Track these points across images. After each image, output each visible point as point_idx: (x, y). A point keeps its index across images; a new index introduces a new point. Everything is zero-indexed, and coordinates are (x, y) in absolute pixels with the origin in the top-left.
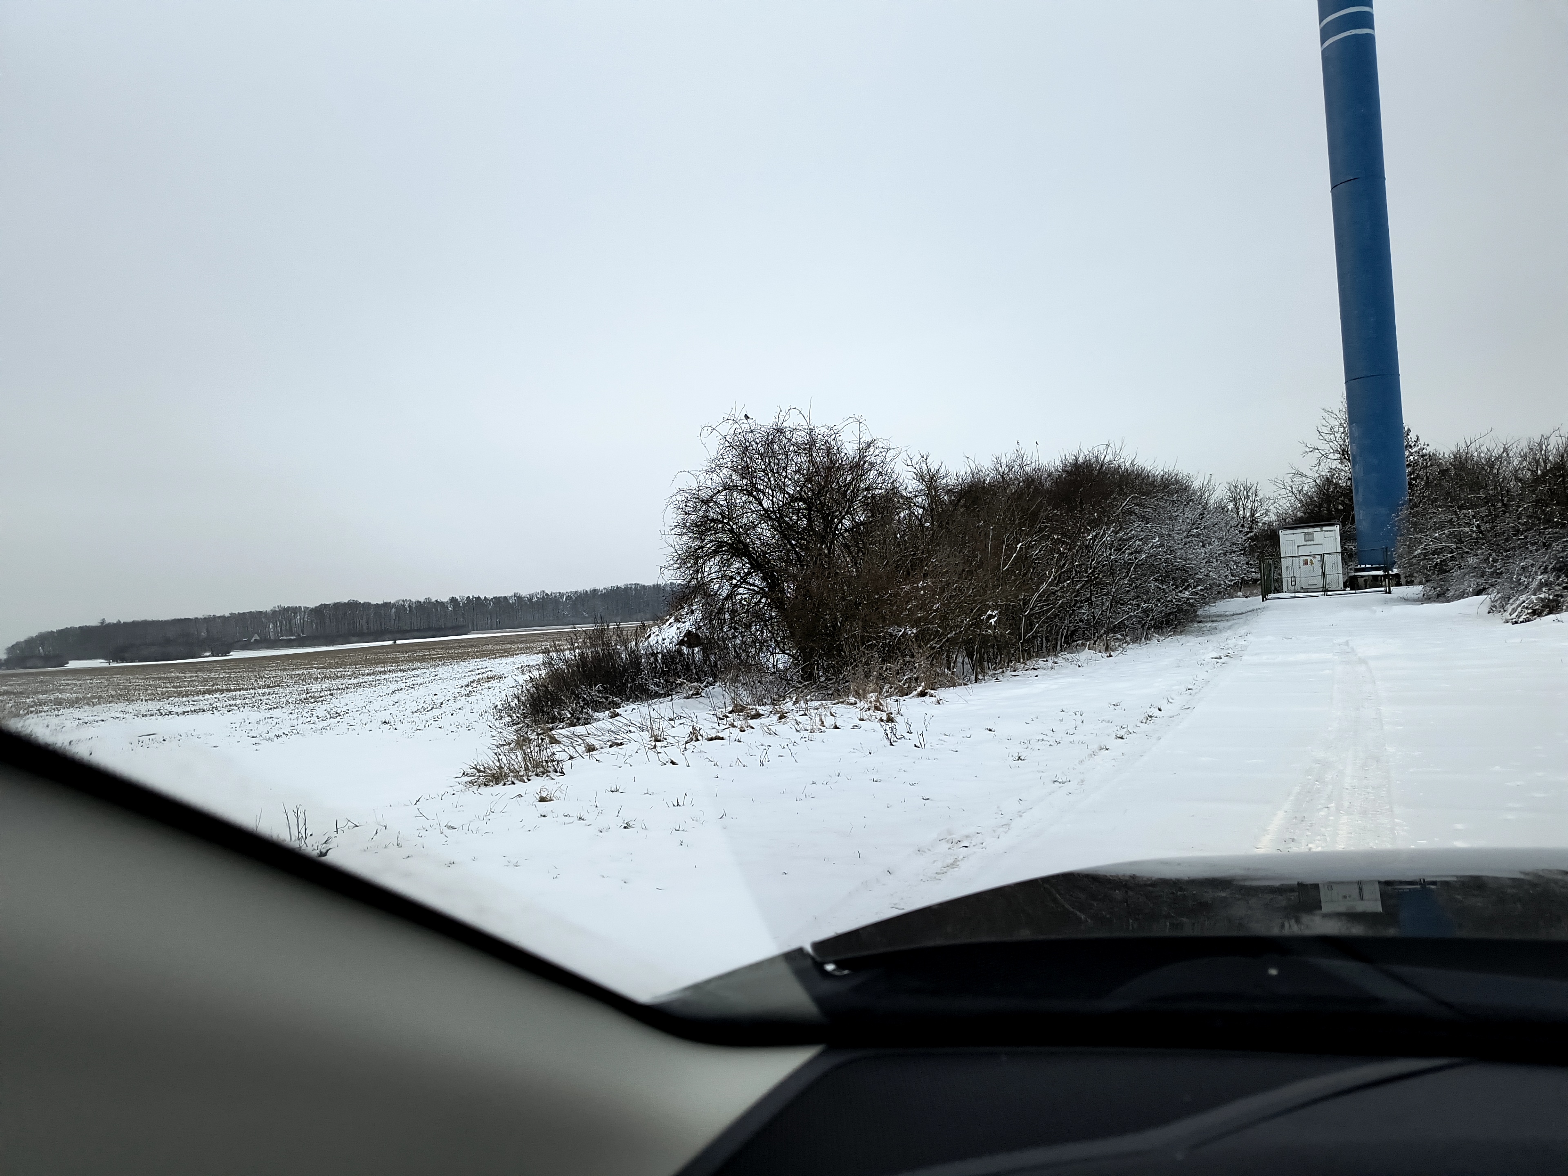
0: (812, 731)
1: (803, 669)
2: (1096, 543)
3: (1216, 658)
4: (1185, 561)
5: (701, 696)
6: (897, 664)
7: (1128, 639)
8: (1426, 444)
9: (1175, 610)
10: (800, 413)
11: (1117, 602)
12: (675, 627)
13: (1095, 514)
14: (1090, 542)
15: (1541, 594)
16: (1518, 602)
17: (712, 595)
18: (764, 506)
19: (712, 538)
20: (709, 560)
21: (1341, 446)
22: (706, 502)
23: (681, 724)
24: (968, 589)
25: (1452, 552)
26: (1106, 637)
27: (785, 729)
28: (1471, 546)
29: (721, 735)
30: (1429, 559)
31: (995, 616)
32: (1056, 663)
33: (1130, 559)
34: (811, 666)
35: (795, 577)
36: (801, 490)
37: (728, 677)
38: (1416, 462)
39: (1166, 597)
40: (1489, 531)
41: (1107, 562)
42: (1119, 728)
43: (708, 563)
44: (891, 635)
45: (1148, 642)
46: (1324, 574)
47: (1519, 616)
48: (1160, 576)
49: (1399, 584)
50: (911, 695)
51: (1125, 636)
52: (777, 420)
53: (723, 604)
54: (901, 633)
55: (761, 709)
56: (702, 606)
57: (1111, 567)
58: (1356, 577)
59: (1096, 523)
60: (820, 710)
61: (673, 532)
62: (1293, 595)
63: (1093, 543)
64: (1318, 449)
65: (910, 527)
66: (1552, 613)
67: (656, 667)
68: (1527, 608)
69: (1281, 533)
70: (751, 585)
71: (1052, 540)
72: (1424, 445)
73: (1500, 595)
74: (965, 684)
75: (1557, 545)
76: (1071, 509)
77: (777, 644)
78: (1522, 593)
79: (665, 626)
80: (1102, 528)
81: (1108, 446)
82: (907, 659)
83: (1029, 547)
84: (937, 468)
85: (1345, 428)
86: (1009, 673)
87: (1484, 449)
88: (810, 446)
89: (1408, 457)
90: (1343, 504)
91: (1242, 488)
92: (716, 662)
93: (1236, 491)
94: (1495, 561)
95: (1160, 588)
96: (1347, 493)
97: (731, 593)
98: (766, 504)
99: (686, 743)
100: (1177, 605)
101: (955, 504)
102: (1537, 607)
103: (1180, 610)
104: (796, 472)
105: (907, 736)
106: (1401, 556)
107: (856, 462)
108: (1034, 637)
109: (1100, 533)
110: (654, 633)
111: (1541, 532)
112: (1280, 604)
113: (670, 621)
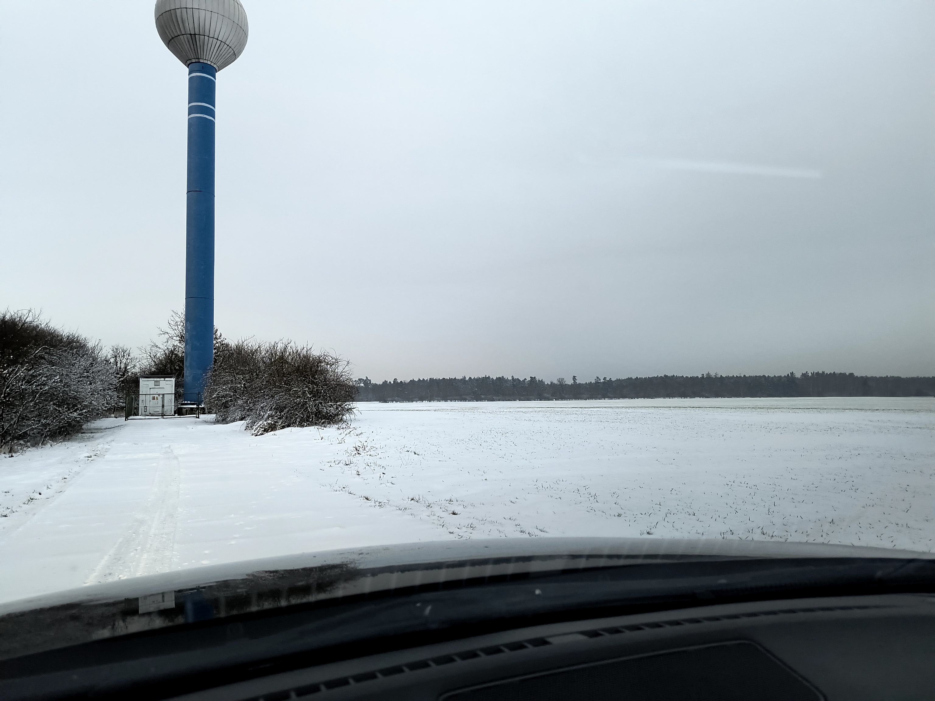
2: (11, 376)
3: (88, 457)
4: (77, 392)
7: (29, 444)
8: (225, 338)
9: (66, 425)
11: (23, 418)
13: (13, 356)
14: (6, 375)
15: (268, 421)
16: (258, 425)
21: (180, 333)
25: (231, 397)
26: (11, 443)
28: (240, 394)
30: (220, 400)
33: (37, 389)
38: (219, 347)
39: (61, 416)
40: (249, 387)
41: (19, 390)
42: (5, 508)
45: (43, 446)
46: (163, 406)
47: (258, 432)
48: (58, 402)
49: (204, 413)
51: (26, 442)
57: (21, 394)
58: (181, 408)
59: (14, 363)
62: (144, 417)
63: (9, 376)
64: (167, 333)
66: (272, 431)
68: (262, 428)
69: (141, 380)
72: (224, 339)
73: (250, 421)
75: (277, 397)
78: (260, 420)
80: (17, 366)
81: (30, 311)
85: (183, 323)
87: (250, 345)
89: (215, 344)
90: (179, 366)
91: (121, 350)
93: (117, 351)
94: (250, 403)
95: (57, 410)
96: (181, 360)
100: (68, 422)
102: (266, 428)
103: (69, 424)
106: (205, 398)
109: (15, 369)
111: (271, 390)
112: (135, 422)
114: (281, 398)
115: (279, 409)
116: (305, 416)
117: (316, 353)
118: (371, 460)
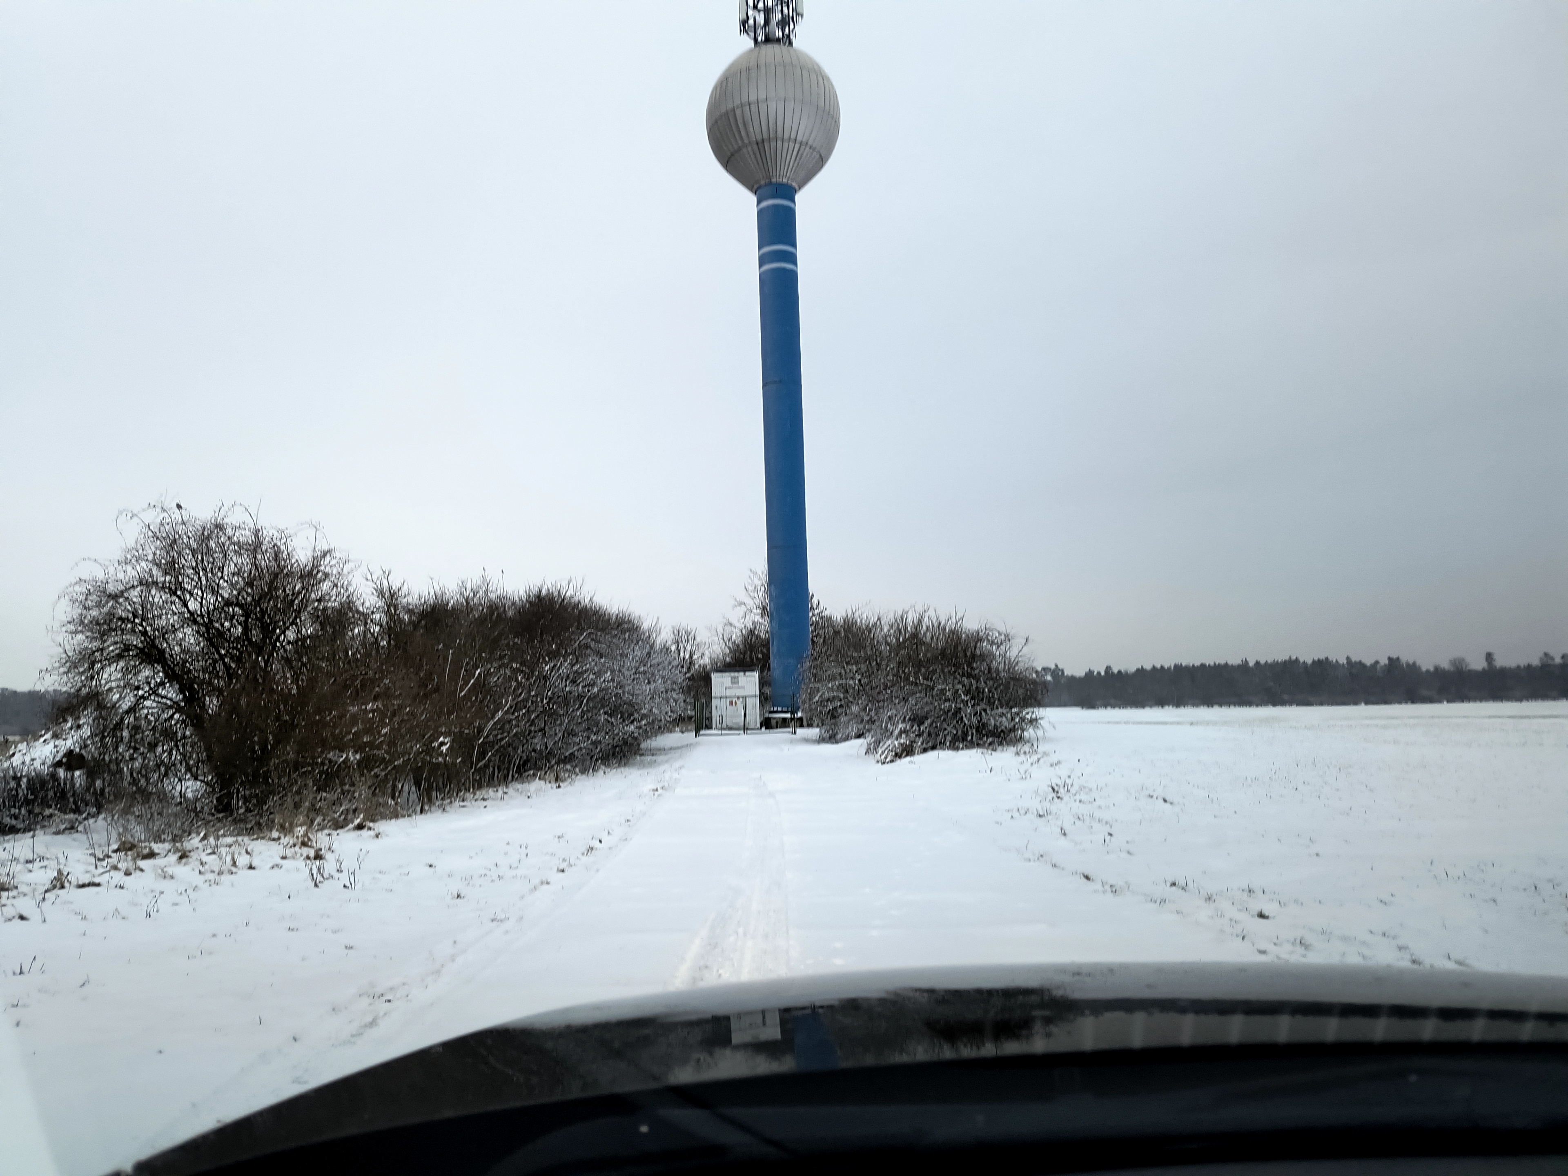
0: (220, 873)
1: (218, 799)
2: (553, 674)
3: (653, 791)
4: (632, 696)
5: (77, 832)
6: (334, 793)
7: (577, 770)
8: (825, 608)
9: (621, 743)
10: (246, 510)
11: (570, 733)
12: (51, 745)
13: (554, 646)
14: (547, 673)
15: (900, 740)
16: (885, 746)
17: (108, 708)
18: (190, 608)
19: (117, 639)
20: (110, 665)
21: (762, 603)
22: (114, 597)
23: (42, 867)
24: (422, 714)
25: (841, 701)
26: (557, 768)
27: (185, 872)
28: (854, 696)
29: (97, 880)
30: (824, 705)
31: (448, 742)
32: (506, 793)
33: (583, 692)
34: (230, 795)
35: (220, 692)
36: (239, 594)
37: (117, 808)
38: (817, 623)
39: (613, 730)
40: (867, 685)
41: (562, 694)
42: (561, 860)
43: (108, 669)
44: (330, 761)
45: (595, 773)
46: (745, 715)
47: (886, 758)
48: (610, 710)
49: (802, 726)
50: (346, 829)
51: (574, 767)
52: (217, 515)
53: (122, 719)
54: (341, 760)
55: (156, 847)
56: (94, 721)
57: (566, 699)
58: (769, 719)
59: (553, 655)
60: (233, 847)
61: (64, 629)
62: (720, 732)
63: (550, 674)
64: (744, 604)
65: (363, 644)
66: (909, 756)
67: (17, 794)
68: (892, 751)
69: (713, 676)
70: (162, 697)
71: (511, 668)
73: (873, 739)
74: (409, 816)
75: (912, 700)
76: (531, 640)
77: (189, 769)
78: (888, 738)
79: (37, 743)
80: (559, 659)
81: (570, 581)
82: (347, 787)
83: (488, 674)
84: (398, 586)
85: (765, 588)
86: (457, 803)
87: (864, 616)
88: (255, 547)
89: (811, 618)
90: (762, 653)
91: (684, 633)
92: (102, 790)
93: (679, 634)
94: (871, 710)
95: (609, 721)
96: (766, 644)
97: (135, 705)
98: (193, 605)
99: (46, 891)
100: (623, 738)
101: (416, 626)
102: (898, 751)
103: (625, 742)
104: (234, 574)
105: (336, 875)
106: (804, 702)
107: (308, 571)
108: (486, 766)
109: (557, 664)
110: (20, 751)
111: (902, 688)
112: (710, 740)
113: (46, 737)
114: (917, 702)
115: (918, 720)
116: (960, 732)
117: (971, 625)
118: (1083, 810)
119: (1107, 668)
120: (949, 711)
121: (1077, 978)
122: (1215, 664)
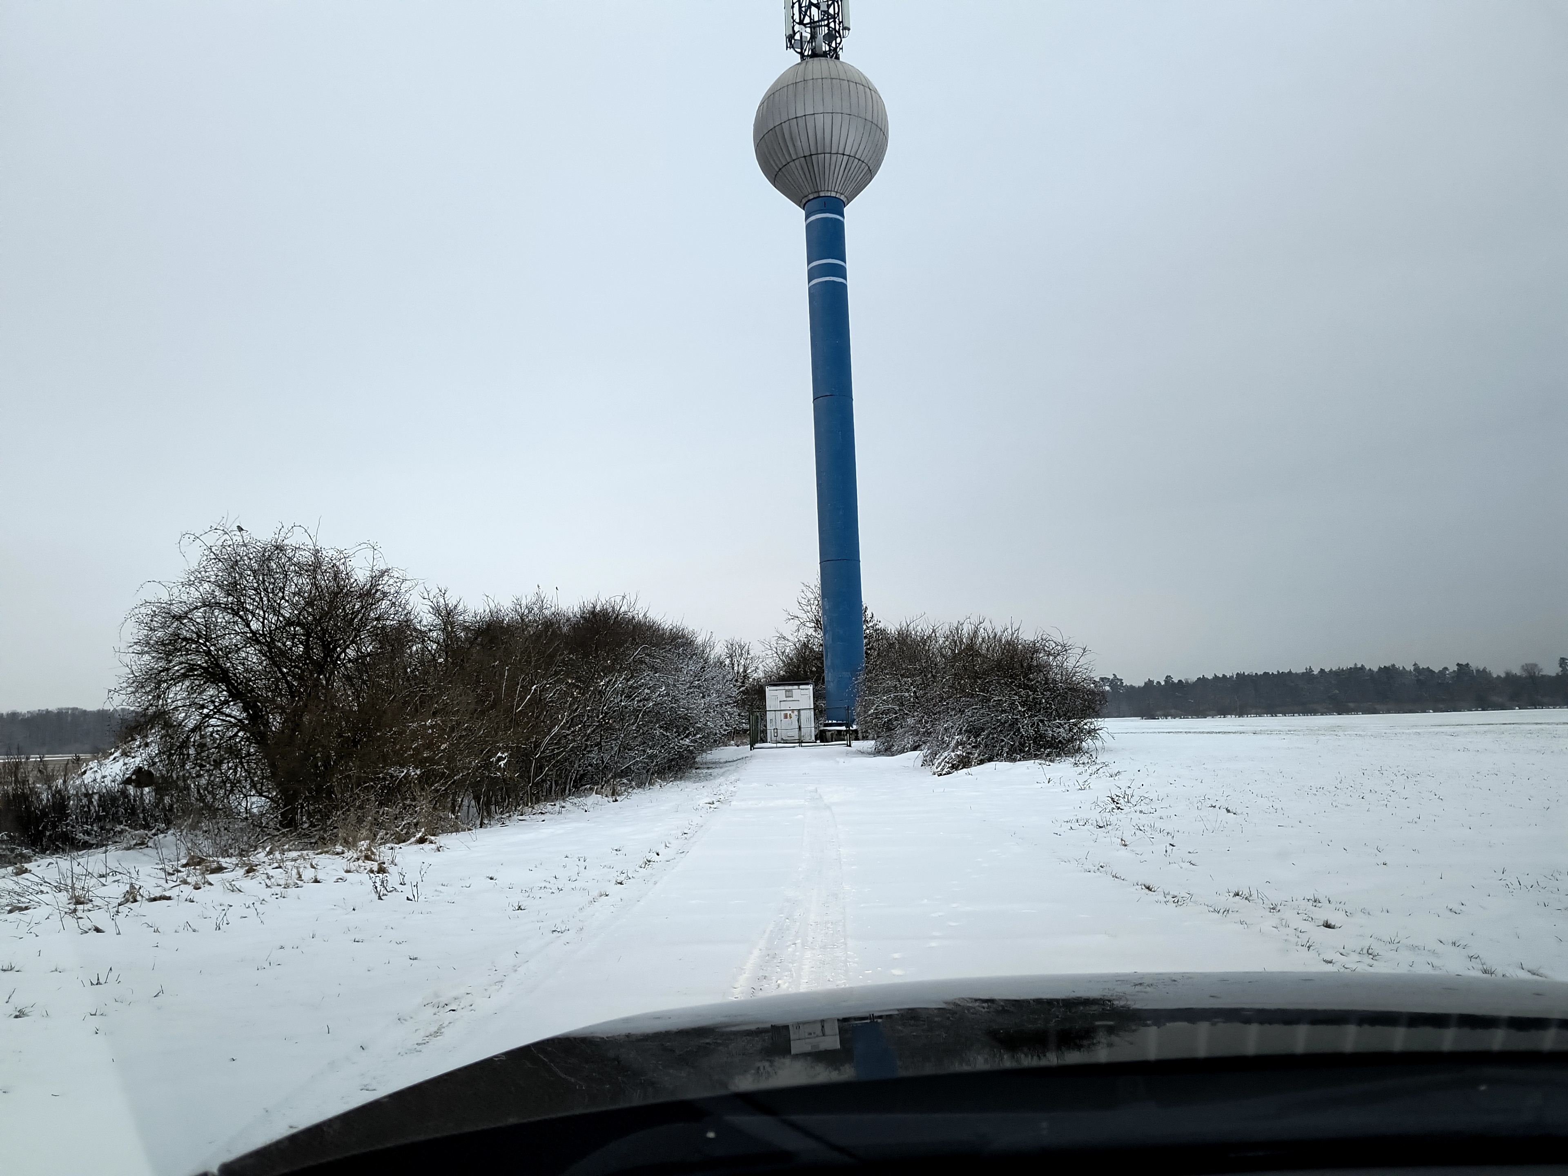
0: (287, 886)
1: (282, 814)
2: (608, 689)
3: (709, 803)
4: (687, 710)
5: (147, 847)
6: (396, 807)
7: (634, 783)
8: (878, 620)
9: (676, 757)
10: (306, 531)
11: (626, 747)
12: (121, 762)
13: (609, 662)
14: (602, 688)
15: (958, 751)
16: (942, 758)
17: (175, 726)
18: (252, 628)
19: (182, 659)
20: (175, 685)
21: (815, 616)
22: (179, 618)
23: (115, 881)
24: (480, 729)
25: (896, 713)
26: (613, 782)
27: (252, 886)
28: (910, 708)
29: (167, 894)
30: (879, 718)
31: (505, 758)
32: (563, 807)
33: (639, 706)
34: (294, 811)
35: (282, 710)
36: (300, 614)
37: (186, 824)
38: (871, 636)
39: (669, 744)
40: (922, 697)
41: (618, 708)
42: (619, 873)
43: (173, 689)
44: (392, 776)
45: (651, 787)
46: (800, 728)
47: (943, 770)
48: (665, 724)
49: (857, 739)
50: (409, 842)
51: (630, 781)
52: (277, 536)
53: (188, 737)
54: (403, 774)
55: (224, 861)
56: (161, 738)
57: (621, 713)
58: (824, 731)
59: (608, 670)
60: (298, 861)
61: (131, 650)
62: (775, 745)
63: (605, 689)
64: (797, 617)
65: (422, 662)
66: (965, 768)
67: (90, 810)
68: (948, 763)
69: (768, 689)
70: (227, 716)
71: (566, 684)
73: (929, 751)
74: (469, 830)
75: (968, 711)
76: (586, 655)
77: (254, 785)
78: (945, 750)
79: (107, 761)
80: (614, 674)
81: (624, 597)
82: (408, 802)
83: (544, 690)
84: (455, 603)
85: (819, 601)
86: (516, 817)
87: (919, 629)
88: (315, 567)
89: (865, 630)
90: (816, 666)
91: (737, 647)
92: (171, 806)
93: (732, 648)
94: (926, 722)
95: (664, 735)
96: (819, 657)
97: (200, 723)
98: (254, 625)
99: (120, 905)
100: (678, 752)
101: (472, 642)
102: (955, 762)
103: (681, 756)
104: (294, 594)
105: (400, 888)
106: (859, 715)
107: (367, 589)
108: (543, 781)
109: (612, 679)
110: (91, 769)
111: (958, 700)
112: (765, 753)
113: (116, 755)
114: (974, 713)
115: (974, 731)
116: (1017, 744)
117: (1027, 635)
118: (1144, 820)
119: (1167, 677)
120: (1005, 722)
121: (1138, 988)
122: (1278, 672)
